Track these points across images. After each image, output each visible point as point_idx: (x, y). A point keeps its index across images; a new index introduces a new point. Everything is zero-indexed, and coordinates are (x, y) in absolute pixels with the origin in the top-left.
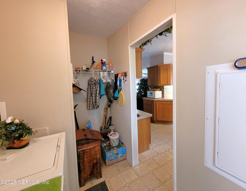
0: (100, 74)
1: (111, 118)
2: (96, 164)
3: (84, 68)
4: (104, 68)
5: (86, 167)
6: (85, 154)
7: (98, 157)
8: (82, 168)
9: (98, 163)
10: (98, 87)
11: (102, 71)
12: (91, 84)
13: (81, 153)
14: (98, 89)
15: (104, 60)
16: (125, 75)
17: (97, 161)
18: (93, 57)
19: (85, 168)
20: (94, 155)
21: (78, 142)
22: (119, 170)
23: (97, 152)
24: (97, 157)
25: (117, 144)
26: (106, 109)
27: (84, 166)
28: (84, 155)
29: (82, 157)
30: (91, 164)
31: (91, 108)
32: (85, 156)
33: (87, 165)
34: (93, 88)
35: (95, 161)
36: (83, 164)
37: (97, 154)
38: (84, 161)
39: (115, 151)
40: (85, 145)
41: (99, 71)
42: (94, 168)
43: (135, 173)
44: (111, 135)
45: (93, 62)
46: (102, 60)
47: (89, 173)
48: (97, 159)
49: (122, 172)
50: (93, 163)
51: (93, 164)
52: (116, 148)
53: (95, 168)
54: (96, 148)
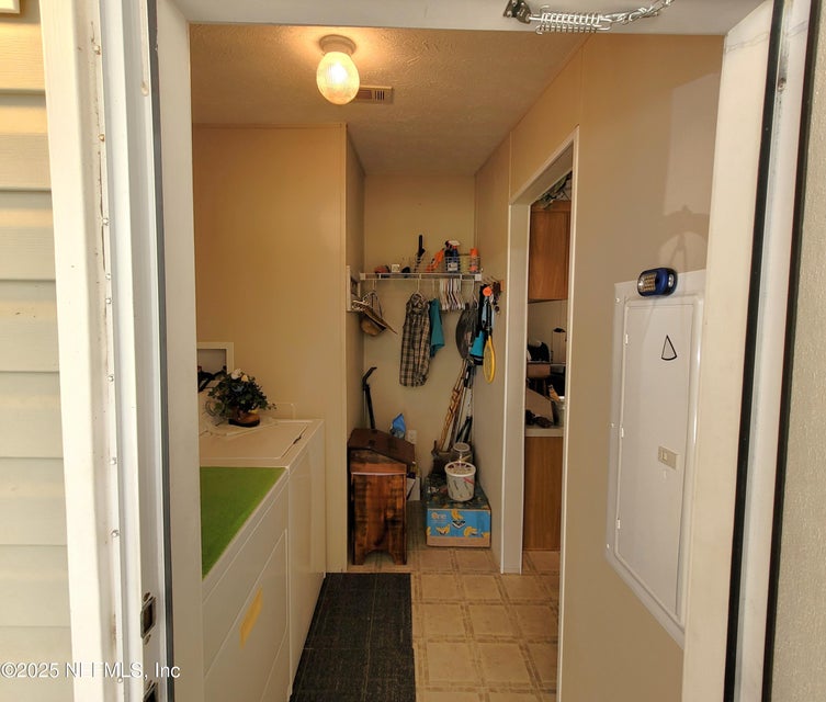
0: (438, 285)
1: (469, 421)
2: (394, 522)
3: (395, 268)
4: (453, 267)
5: (367, 520)
6: (368, 487)
7: (399, 506)
8: (358, 519)
9: (398, 521)
10: (428, 322)
11: (446, 277)
12: (413, 312)
13: (358, 480)
14: (427, 329)
15: (454, 243)
16: (498, 289)
17: (395, 516)
18: (421, 237)
19: (364, 522)
20: (388, 497)
21: (353, 452)
22: (457, 567)
23: (397, 493)
24: (395, 503)
25: (467, 496)
26: (458, 393)
27: (363, 516)
28: (365, 490)
29: (361, 493)
30: (380, 516)
31: (409, 381)
32: (368, 493)
33: (370, 517)
34: (416, 326)
35: (390, 514)
36: (362, 510)
37: (396, 498)
38: (364, 503)
39: (456, 513)
40: (368, 465)
41: (437, 277)
42: (386, 529)
43: (499, 587)
44: (451, 467)
45: (421, 251)
46: (447, 244)
47: (374, 538)
48: (395, 510)
49: (464, 573)
50: (385, 517)
51: (386, 521)
52: (460, 506)
53: (390, 533)
54: (396, 482)
